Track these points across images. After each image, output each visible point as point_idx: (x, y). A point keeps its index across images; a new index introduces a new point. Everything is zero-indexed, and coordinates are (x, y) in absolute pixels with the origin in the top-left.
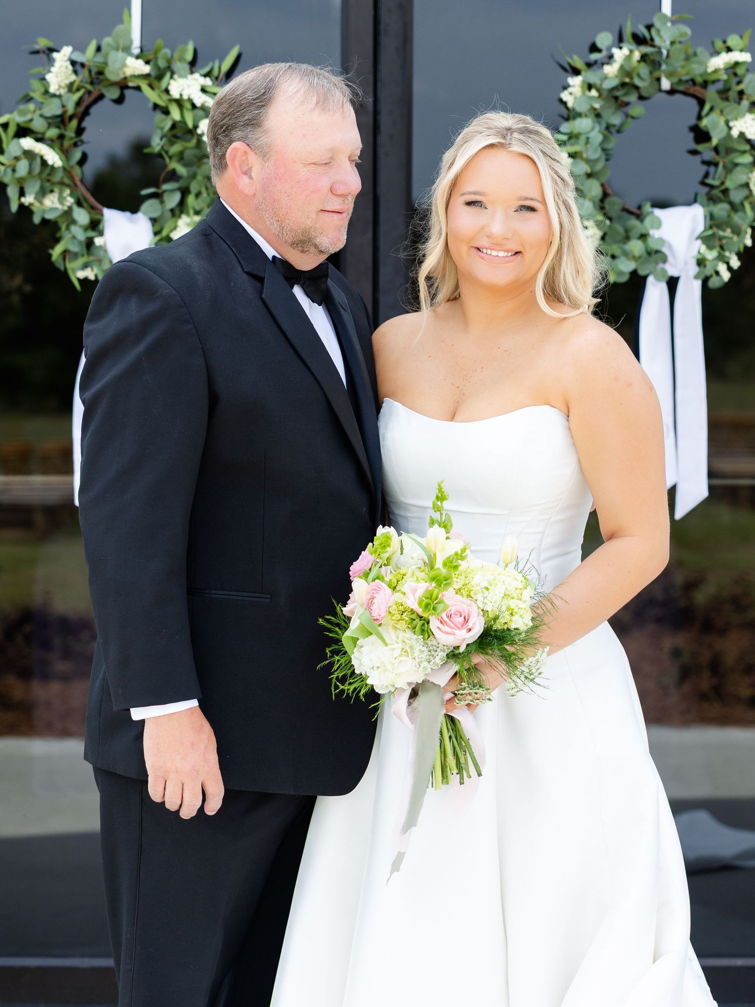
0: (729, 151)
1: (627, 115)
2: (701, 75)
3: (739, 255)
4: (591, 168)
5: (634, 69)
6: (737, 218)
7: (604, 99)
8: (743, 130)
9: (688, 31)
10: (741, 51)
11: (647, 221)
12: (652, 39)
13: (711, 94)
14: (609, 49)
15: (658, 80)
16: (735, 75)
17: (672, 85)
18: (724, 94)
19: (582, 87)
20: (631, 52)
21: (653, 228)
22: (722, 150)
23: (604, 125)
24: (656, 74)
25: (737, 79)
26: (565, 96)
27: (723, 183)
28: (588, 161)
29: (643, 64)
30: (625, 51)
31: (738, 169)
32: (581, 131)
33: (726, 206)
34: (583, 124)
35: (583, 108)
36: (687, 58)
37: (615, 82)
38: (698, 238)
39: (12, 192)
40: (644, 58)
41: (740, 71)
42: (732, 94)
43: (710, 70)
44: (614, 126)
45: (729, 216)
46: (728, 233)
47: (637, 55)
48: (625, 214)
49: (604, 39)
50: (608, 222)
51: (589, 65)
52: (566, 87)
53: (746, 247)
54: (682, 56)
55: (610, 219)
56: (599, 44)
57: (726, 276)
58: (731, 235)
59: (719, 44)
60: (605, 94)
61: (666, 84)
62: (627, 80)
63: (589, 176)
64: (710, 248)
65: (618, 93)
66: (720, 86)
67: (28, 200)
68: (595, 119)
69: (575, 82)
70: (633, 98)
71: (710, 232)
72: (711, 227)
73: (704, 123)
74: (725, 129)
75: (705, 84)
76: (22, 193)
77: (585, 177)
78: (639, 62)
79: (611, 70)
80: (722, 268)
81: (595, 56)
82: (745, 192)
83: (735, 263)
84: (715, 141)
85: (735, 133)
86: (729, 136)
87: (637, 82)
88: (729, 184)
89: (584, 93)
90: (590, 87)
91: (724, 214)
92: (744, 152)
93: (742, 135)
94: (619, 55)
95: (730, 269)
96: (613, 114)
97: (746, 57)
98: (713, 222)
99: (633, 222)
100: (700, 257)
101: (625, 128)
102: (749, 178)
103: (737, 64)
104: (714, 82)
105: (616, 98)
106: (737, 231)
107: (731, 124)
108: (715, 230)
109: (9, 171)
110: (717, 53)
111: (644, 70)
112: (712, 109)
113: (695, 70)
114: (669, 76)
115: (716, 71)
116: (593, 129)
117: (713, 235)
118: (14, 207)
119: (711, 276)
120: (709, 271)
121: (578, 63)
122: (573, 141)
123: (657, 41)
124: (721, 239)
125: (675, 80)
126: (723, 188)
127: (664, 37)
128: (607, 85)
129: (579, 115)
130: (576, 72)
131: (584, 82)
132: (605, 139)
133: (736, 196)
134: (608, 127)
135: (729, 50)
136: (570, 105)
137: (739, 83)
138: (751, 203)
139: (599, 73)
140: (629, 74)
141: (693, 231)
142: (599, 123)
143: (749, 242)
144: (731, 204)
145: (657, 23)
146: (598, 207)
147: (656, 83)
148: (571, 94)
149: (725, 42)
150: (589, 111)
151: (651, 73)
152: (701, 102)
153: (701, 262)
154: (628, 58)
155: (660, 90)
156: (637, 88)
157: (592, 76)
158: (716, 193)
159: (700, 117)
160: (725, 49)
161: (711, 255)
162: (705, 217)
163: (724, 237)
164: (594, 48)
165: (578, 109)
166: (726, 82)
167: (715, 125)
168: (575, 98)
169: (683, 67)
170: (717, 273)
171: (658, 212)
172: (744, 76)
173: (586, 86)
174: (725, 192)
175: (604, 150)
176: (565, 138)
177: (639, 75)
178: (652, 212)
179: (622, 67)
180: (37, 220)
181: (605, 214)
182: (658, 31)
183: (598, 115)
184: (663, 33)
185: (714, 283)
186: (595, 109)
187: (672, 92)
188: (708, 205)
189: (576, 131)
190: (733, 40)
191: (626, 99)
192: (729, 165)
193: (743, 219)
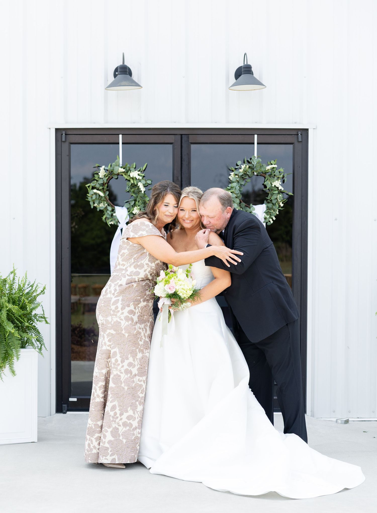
0: (272, 190)
1: (246, 182)
2: (264, 171)
3: (275, 216)
4: (237, 195)
5: (247, 170)
6: (274, 207)
7: (240, 178)
8: (275, 185)
9: (261, 160)
10: (275, 164)
11: (251, 209)
12: (251, 162)
13: (267, 176)
14: (240, 165)
15: (254, 172)
16: (273, 170)
17: (257, 173)
18: (270, 175)
19: (234, 175)
20: (246, 166)
21: (253, 210)
22: (270, 190)
23: (240, 184)
24: (253, 171)
25: (274, 172)
26: (230, 177)
27: (271, 198)
28: (236, 194)
29: (249, 169)
30: (245, 166)
31: (274, 194)
32: (234, 186)
33: (271, 204)
34: (234, 185)
35: (234, 180)
36: (261, 167)
37: (242, 174)
38: (264, 213)
39: (91, 203)
40: (249, 167)
41: (274, 169)
42: (273, 175)
43: (266, 170)
44: (243, 184)
45: (272, 207)
46: (272, 211)
47: (248, 167)
48: (246, 207)
49: (239, 163)
50: (241, 209)
51: (236, 169)
52: (230, 175)
53: (277, 214)
54: (259, 167)
55: (242, 208)
56: (238, 164)
57: (272, 222)
58: (273, 212)
59: (269, 163)
60: (240, 177)
61: (255, 174)
62: (245, 173)
63: (236, 197)
64: (268, 215)
65: (243, 176)
66: (269, 173)
67: (96, 205)
68: (237, 183)
69: (232, 174)
70: (247, 177)
71: (267, 211)
72: (268, 210)
73: (265, 183)
74: (271, 185)
75: (266, 173)
76: (94, 203)
77: (235, 198)
78: (248, 168)
79: (241, 170)
80: (271, 220)
81: (237, 167)
82: (277, 200)
83: (274, 219)
84: (268, 188)
85: (273, 185)
86: (272, 186)
87: (248, 173)
88: (272, 199)
89: (234, 177)
90: (236, 175)
91: (271, 206)
92: (276, 190)
93: (275, 186)
94: (243, 167)
95: (273, 220)
96: (242, 182)
97: (276, 166)
98: (268, 208)
99: (248, 209)
100: (265, 217)
101: (246, 185)
102: (277, 197)
103: (273, 168)
104: (268, 172)
105: (243, 177)
106: (274, 210)
107: (272, 183)
108: (269, 210)
109: (91, 198)
110: (268, 165)
111: (250, 170)
112: (267, 179)
113: (263, 170)
114: (256, 172)
115: (268, 170)
116: (237, 186)
117: (268, 212)
118: (92, 207)
119: (268, 222)
120: (267, 221)
121: (233, 169)
122: (232, 189)
123: (253, 163)
124: (270, 213)
125: (258, 172)
126: (271, 199)
127: (255, 162)
128: (240, 174)
129: (233, 182)
130: (233, 171)
131: (234, 174)
132: (240, 188)
133: (274, 202)
134: (241, 185)
135: (272, 164)
136: (231, 179)
137: (274, 173)
138: (278, 203)
139: (238, 171)
140: (246, 171)
141: (263, 211)
142: (238, 184)
143: (278, 213)
144: (273, 204)
145: (253, 158)
146: (239, 205)
147: (253, 173)
148: (231, 177)
149: (270, 162)
150: (236, 181)
151: (251, 171)
152: (265, 178)
153: (265, 218)
154: (245, 167)
155: (254, 175)
156: (248, 175)
157: (236, 172)
158: (269, 201)
159: (264, 182)
160: (271, 164)
161: (268, 217)
162: (266, 207)
163: (271, 212)
164: (237, 165)
165: (233, 181)
166: (271, 172)
167: (268, 184)
168: (232, 178)
169: (259, 169)
170: (270, 221)
171: (254, 206)
172: (275, 171)
173: (235, 175)
174: (271, 200)
175: (240, 191)
176: (230, 188)
177: (248, 172)
178: (253, 206)
179: (244, 170)
180: (98, 210)
181: (241, 207)
182: (253, 160)
183: (238, 182)
184: (254, 161)
185: (269, 224)
186: (238, 180)
187: (257, 175)
188: (267, 204)
189: (232, 186)
190: (272, 162)
191: (245, 178)
192: (272, 194)
193: (276, 208)
